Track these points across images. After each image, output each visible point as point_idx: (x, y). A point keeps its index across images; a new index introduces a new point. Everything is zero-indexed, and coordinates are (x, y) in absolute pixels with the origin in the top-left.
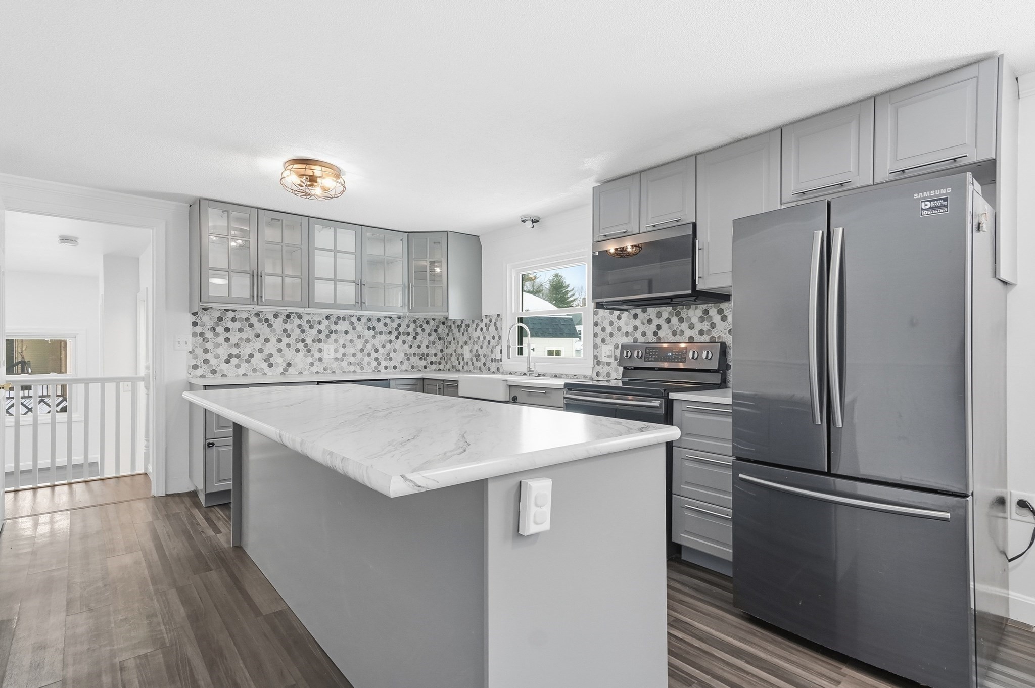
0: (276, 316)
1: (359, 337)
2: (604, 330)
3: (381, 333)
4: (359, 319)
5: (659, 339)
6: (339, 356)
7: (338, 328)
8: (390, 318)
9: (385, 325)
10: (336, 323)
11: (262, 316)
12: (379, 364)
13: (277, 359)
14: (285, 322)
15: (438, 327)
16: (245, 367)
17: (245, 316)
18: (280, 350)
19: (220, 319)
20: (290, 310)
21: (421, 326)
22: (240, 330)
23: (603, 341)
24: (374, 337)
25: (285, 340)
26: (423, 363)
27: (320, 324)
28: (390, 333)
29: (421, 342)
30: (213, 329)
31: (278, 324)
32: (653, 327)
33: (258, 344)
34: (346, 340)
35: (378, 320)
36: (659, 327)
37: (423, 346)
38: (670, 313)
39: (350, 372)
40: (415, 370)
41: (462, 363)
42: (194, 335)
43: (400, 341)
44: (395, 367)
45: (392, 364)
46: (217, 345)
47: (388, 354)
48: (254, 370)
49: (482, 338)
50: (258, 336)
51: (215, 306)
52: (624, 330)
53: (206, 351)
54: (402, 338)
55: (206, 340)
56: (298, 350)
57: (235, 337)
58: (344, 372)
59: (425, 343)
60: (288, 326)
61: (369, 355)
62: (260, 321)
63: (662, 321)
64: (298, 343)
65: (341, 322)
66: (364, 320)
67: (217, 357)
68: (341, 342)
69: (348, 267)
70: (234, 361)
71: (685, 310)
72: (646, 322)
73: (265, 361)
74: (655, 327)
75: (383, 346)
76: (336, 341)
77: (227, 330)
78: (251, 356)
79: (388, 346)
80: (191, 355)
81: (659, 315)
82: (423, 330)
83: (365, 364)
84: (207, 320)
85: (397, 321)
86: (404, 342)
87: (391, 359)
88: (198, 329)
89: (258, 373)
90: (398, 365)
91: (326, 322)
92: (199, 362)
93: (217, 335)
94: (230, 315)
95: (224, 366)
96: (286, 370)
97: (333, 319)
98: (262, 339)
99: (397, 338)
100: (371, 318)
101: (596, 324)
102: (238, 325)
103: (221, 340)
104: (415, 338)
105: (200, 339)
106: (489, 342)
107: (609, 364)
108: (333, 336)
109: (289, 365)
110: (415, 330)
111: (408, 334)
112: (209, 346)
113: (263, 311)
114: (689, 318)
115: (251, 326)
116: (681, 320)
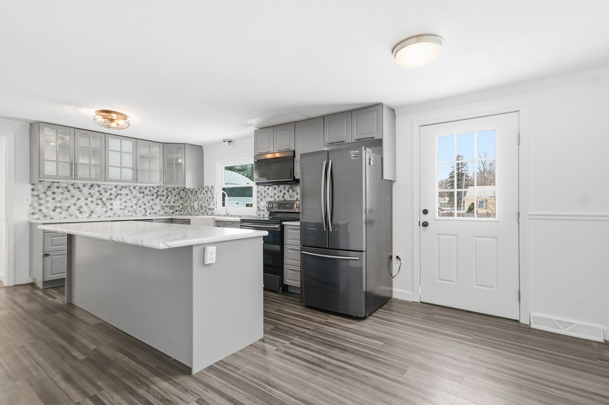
0: (84, 186)
1: (135, 197)
2: (261, 194)
3: (147, 195)
4: (134, 188)
5: (285, 199)
6: (123, 207)
7: (122, 192)
8: (153, 187)
9: (150, 191)
10: (121, 190)
11: (75, 186)
12: (146, 211)
13: (85, 209)
14: (90, 189)
15: (180, 192)
16: (65, 213)
17: (65, 185)
18: (86, 204)
19: (49, 187)
20: (93, 182)
21: (171, 191)
22: (62, 193)
23: (261, 200)
24: (143, 197)
25: (90, 199)
26: (172, 211)
27: (111, 190)
28: (153, 195)
29: (171, 200)
31: (86, 190)
32: (282, 194)
33: (73, 201)
34: (126, 199)
35: (146, 188)
36: (284, 194)
37: (172, 202)
38: (289, 188)
39: (129, 216)
40: (167, 214)
41: (193, 211)
42: (33, 196)
43: (158, 199)
44: (155, 213)
45: (154, 211)
46: (48, 202)
47: (151, 206)
48: (71, 215)
49: (204, 198)
50: (73, 196)
51: (46, 180)
52: (270, 195)
53: (40, 205)
54: (159, 198)
55: (40, 199)
56: (97, 204)
57: (58, 197)
58: (126, 216)
59: (173, 200)
60: (92, 191)
61: (140, 207)
62: (74, 188)
63: (286, 191)
64: (98, 200)
65: (123, 189)
66: (137, 188)
67: (47, 208)
68: (124, 200)
69: (128, 160)
70: (58, 210)
71: (295, 186)
72: (279, 191)
73: (78, 210)
74: (283, 194)
75: (149, 202)
76: (121, 199)
77: (54, 193)
78: (69, 207)
79: (151, 202)
80: (30, 207)
81: (285, 188)
82: (172, 194)
83: (138, 211)
84: (41, 187)
85: (157, 189)
86: (161, 200)
87: (153, 209)
88: (35, 193)
89: (73, 217)
90: (157, 212)
91: (115, 189)
92: (36, 211)
93: (47, 196)
94: (56, 185)
95: (52, 214)
96: (90, 215)
97: (119, 187)
98: (76, 198)
99: (157, 198)
100: (142, 187)
101: (258, 192)
102: (60, 190)
103: (50, 199)
104: (167, 198)
105: (37, 199)
106: (208, 200)
107: (264, 210)
108: (119, 197)
109: (92, 212)
110: (167, 193)
111: (163, 196)
112: (42, 202)
113: (76, 183)
114: (296, 190)
115: (69, 191)
116: (293, 191)
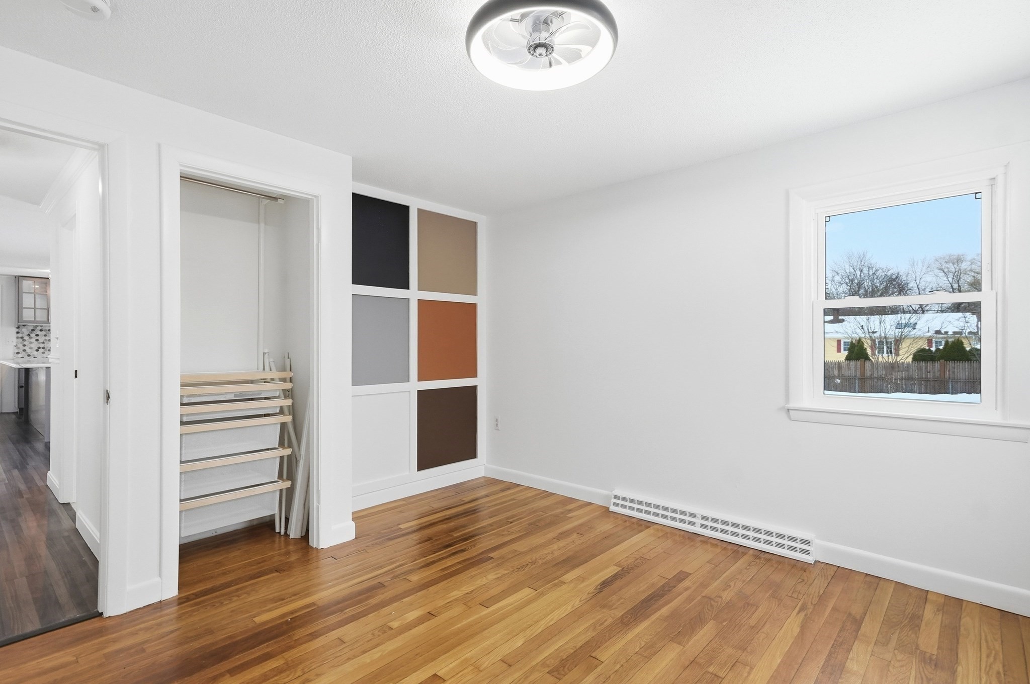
16: (47, 353)
19: (33, 330)
30: (29, 335)
42: (17, 338)
46: (31, 343)
51: (29, 324)
53: (24, 345)
55: (24, 340)
57: (41, 339)
67: (31, 348)
70: (41, 350)
77: (37, 335)
80: (15, 348)
84: (25, 331)
88: (20, 335)
92: (20, 351)
93: (31, 338)
94: (39, 328)
102: (44, 333)
103: (33, 340)
105: (21, 340)
112: (25, 343)
